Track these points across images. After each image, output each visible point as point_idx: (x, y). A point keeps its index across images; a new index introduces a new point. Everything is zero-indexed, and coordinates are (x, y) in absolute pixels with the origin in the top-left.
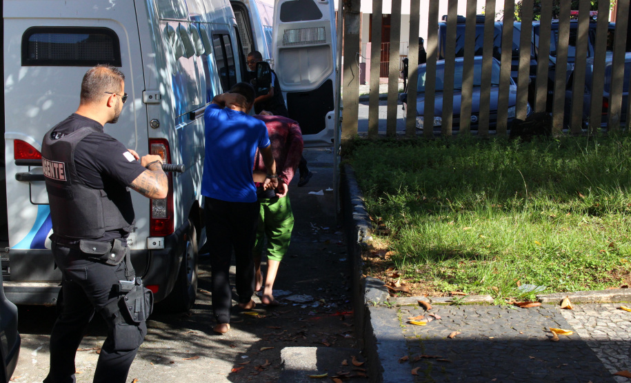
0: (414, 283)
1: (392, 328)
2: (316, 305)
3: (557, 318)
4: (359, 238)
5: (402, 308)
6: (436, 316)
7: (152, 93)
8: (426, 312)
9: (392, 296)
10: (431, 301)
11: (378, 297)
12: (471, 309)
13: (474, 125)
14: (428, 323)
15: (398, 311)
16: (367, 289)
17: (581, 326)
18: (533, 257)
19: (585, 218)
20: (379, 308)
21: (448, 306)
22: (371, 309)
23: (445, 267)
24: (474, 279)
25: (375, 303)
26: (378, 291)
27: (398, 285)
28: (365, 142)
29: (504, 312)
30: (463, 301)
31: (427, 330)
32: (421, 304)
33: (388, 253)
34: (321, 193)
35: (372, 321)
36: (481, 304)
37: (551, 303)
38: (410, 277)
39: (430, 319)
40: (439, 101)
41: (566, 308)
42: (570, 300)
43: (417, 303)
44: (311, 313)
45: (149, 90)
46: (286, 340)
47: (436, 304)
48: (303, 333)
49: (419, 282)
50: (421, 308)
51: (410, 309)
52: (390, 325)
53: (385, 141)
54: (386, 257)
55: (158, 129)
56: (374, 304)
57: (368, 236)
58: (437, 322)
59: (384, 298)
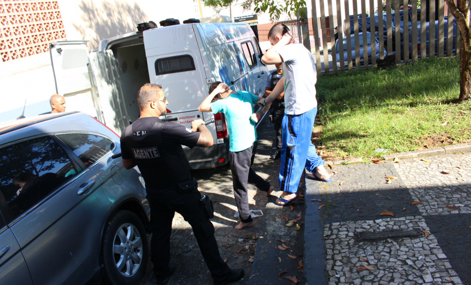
0: (329, 152)
3: (391, 169)
6: (335, 172)
10: (334, 163)
12: (352, 167)
13: (362, 63)
17: (403, 173)
18: (383, 133)
19: (409, 109)
21: (342, 166)
23: (343, 142)
24: (356, 148)
27: (321, 153)
29: (367, 167)
30: (348, 163)
32: (329, 166)
33: (320, 135)
36: (357, 163)
37: (389, 160)
38: (327, 148)
39: (333, 174)
40: (345, 54)
41: (396, 162)
42: (398, 158)
47: (336, 165)
49: (331, 151)
50: (329, 168)
53: (324, 75)
54: (319, 137)
58: (335, 175)
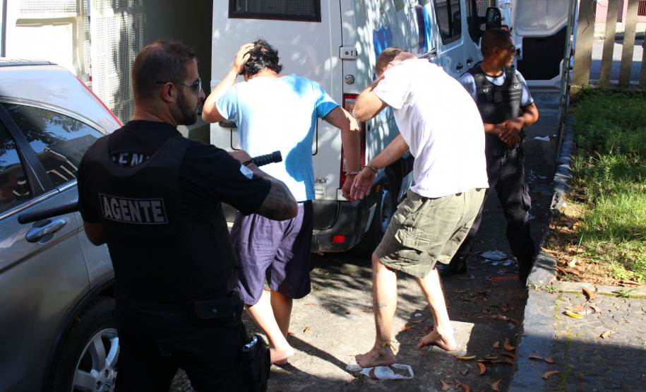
0: (590, 263)
1: (545, 318)
2: (507, 264)
4: (553, 202)
5: (564, 294)
6: (596, 308)
7: (349, 50)
8: (588, 302)
9: (558, 278)
10: (596, 289)
11: (542, 279)
12: (638, 304)
14: (586, 316)
15: (559, 298)
16: (534, 268)
20: (540, 292)
21: (614, 298)
22: (531, 292)
23: (628, 248)
25: (537, 287)
26: (545, 272)
27: (572, 264)
28: (595, 91)
30: (631, 294)
31: (581, 325)
32: (585, 293)
33: (577, 224)
34: (547, 139)
35: (526, 307)
38: (588, 256)
39: (590, 311)
43: (581, 291)
44: (501, 272)
45: (346, 46)
46: (466, 300)
47: (601, 294)
48: (484, 294)
49: (595, 263)
51: (572, 296)
52: (544, 314)
53: (615, 92)
54: (574, 227)
55: (352, 85)
56: (535, 287)
57: (562, 202)
58: (595, 316)
59: (548, 280)
